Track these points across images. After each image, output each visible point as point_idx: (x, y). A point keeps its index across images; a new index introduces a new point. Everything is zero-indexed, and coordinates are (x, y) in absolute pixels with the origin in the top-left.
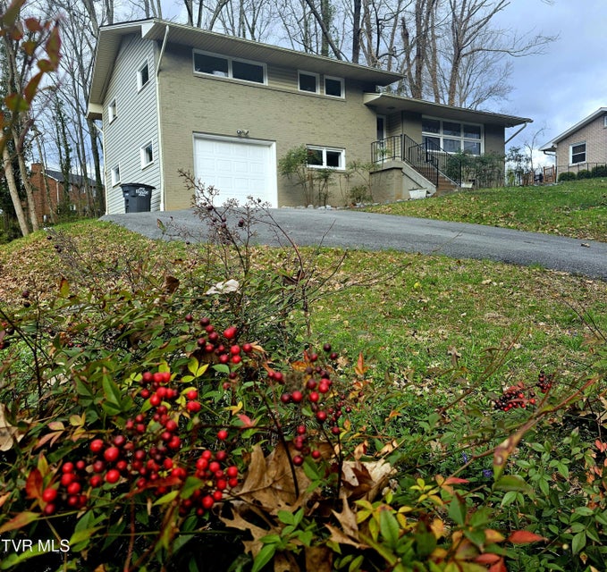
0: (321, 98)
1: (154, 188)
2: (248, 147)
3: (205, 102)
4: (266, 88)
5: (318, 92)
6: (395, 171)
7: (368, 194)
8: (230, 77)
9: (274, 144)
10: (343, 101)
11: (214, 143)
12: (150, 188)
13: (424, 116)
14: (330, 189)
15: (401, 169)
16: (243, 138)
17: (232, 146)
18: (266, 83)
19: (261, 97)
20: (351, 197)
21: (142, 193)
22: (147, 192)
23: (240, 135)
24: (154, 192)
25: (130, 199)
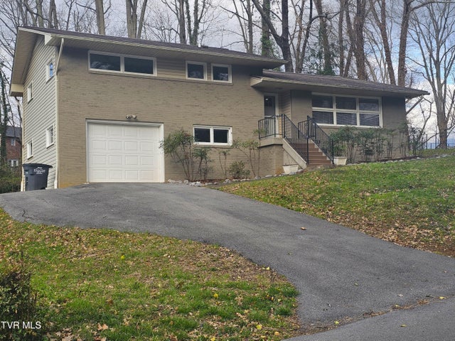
0: (207, 83)
1: (51, 167)
2: (138, 129)
3: (98, 94)
4: (155, 79)
5: (206, 79)
6: (274, 147)
7: (246, 168)
8: (122, 71)
9: (162, 126)
10: (229, 85)
11: (107, 127)
12: (47, 167)
13: (313, 93)
14: (210, 165)
15: (282, 145)
16: (132, 121)
17: (123, 128)
18: (155, 74)
19: (150, 86)
20: (230, 171)
21: (39, 171)
22: (44, 171)
23: (129, 119)
24: (50, 170)
25: (29, 177)
